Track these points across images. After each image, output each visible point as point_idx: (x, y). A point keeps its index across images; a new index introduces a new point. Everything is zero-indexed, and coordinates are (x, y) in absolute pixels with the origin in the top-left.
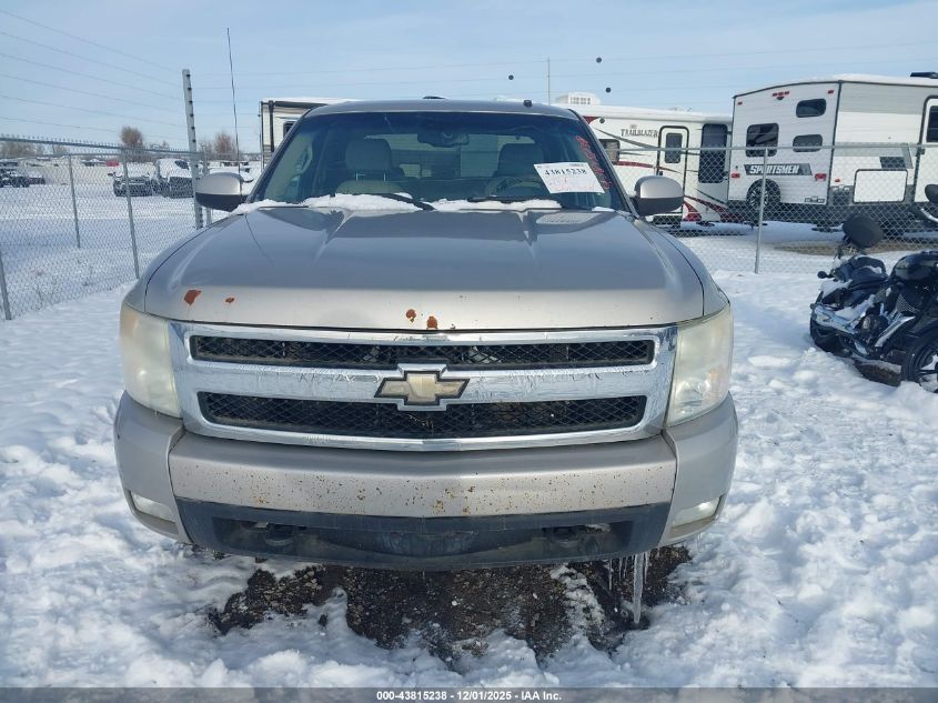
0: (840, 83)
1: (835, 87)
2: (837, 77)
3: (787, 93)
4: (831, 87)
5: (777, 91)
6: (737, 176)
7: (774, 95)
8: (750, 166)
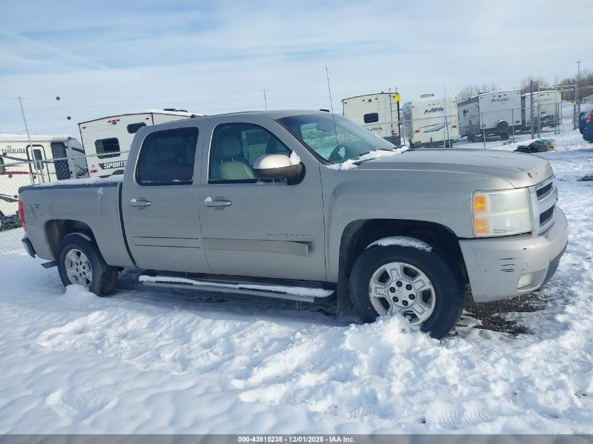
0: (152, 113)
1: (150, 116)
2: (149, 111)
3: (118, 120)
4: (147, 116)
5: (112, 119)
6: (95, 171)
7: (109, 122)
8: (103, 164)
